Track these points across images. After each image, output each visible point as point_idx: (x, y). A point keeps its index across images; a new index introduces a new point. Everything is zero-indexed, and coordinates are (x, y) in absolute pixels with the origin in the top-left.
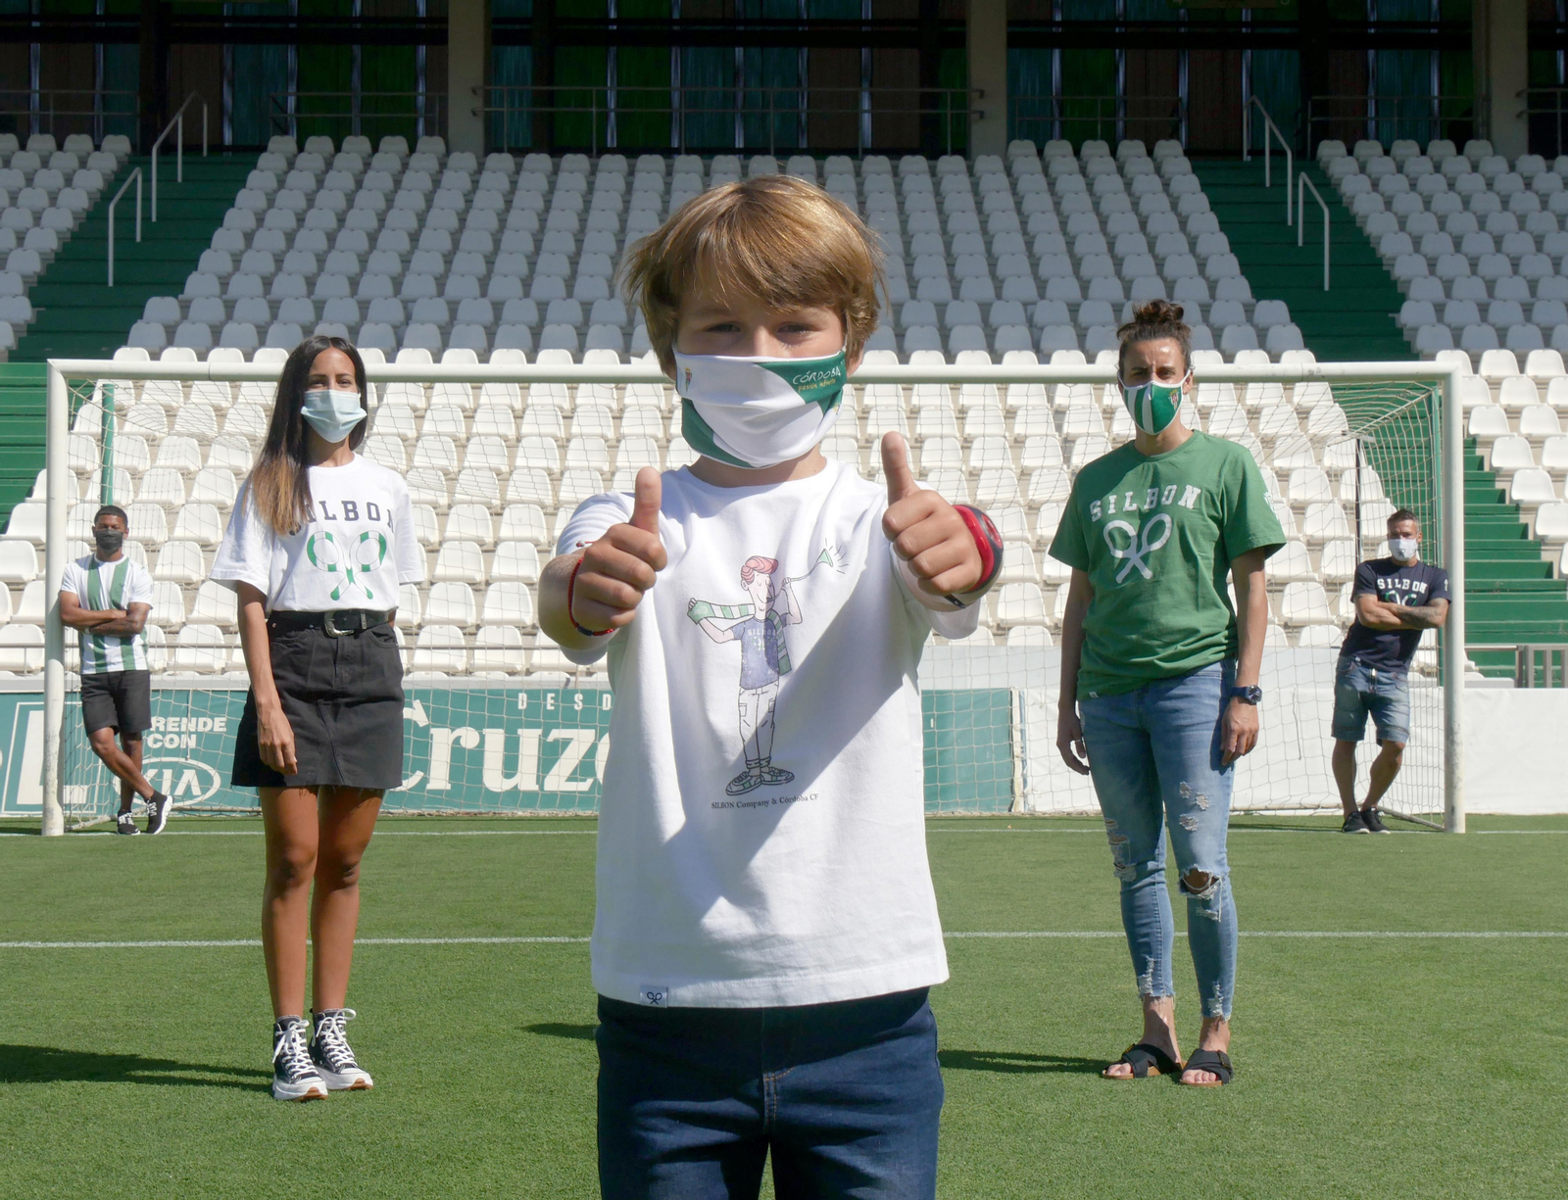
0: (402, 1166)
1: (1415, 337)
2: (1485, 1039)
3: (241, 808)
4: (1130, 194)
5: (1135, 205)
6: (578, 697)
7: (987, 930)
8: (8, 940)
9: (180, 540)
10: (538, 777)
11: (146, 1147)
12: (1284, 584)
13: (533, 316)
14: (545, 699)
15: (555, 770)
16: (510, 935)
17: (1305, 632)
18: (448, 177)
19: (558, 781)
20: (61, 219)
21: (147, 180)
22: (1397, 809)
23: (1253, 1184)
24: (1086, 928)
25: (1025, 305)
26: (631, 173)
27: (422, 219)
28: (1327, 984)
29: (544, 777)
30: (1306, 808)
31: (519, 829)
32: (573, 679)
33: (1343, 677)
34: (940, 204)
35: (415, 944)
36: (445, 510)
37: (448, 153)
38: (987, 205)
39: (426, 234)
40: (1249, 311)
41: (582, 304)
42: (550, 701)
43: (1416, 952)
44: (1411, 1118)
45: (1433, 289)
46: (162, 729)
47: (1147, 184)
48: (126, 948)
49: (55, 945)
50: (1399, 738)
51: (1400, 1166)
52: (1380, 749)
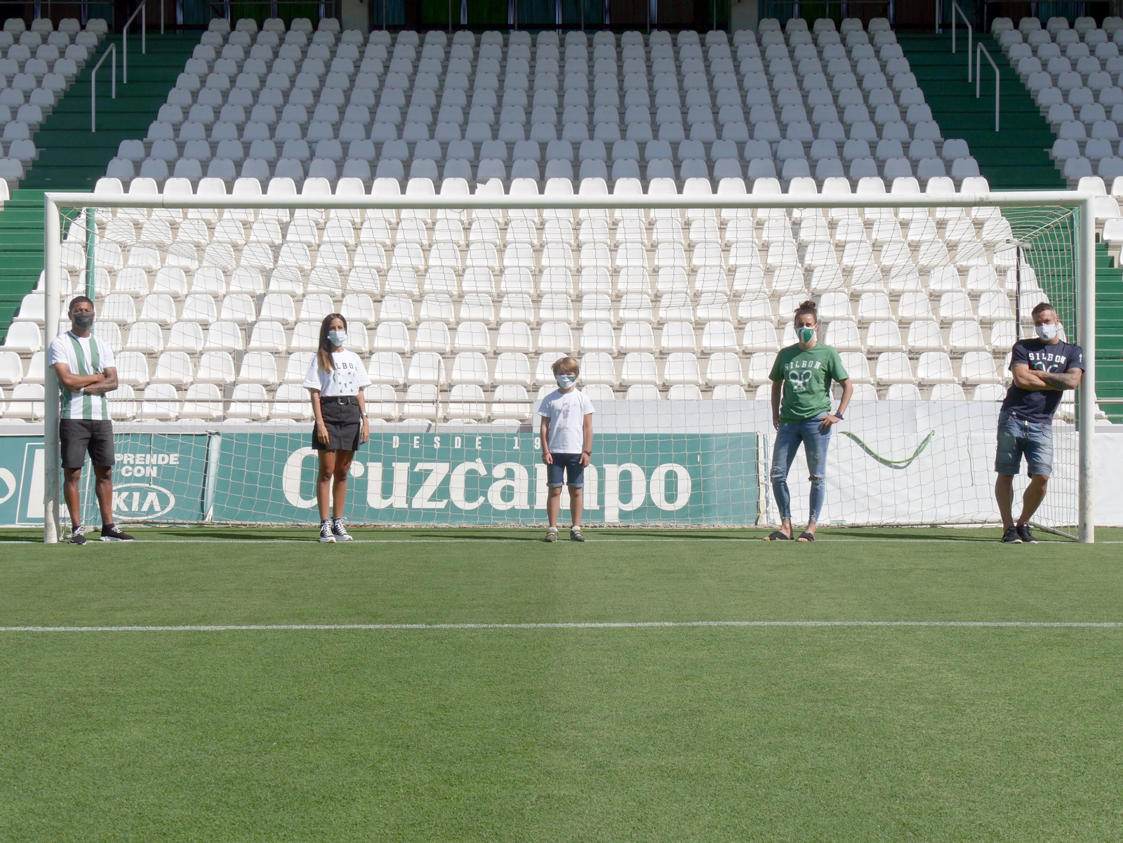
0: (296, 804)
1: (1063, 166)
2: (1099, 709)
3: (189, 522)
4: (850, 59)
5: (854, 67)
6: (437, 439)
7: (734, 620)
8: (17, 625)
9: (144, 321)
10: (407, 498)
11: (112, 788)
12: (963, 353)
13: (405, 153)
14: (412, 442)
15: (419, 494)
16: (382, 623)
17: (977, 390)
18: (342, 48)
19: (422, 500)
20: (57, 82)
21: (119, 52)
22: (1044, 524)
23: (920, 823)
24: (808, 619)
25: (771, 143)
26: (478, 44)
27: (322, 81)
28: (984, 664)
29: (411, 500)
30: (976, 523)
31: (393, 539)
32: (433, 424)
33: (1003, 427)
34: (708, 67)
35: (313, 630)
36: (340, 298)
37: (342, 31)
38: (743, 69)
39: (325, 91)
40: (939, 147)
41: (441, 143)
42: (416, 442)
43: (1052, 638)
44: (1040, 771)
45: (1078, 130)
46: (132, 462)
47: (863, 50)
48: (102, 631)
49: (51, 629)
50: (1045, 472)
51: (1030, 809)
52: (1031, 480)
